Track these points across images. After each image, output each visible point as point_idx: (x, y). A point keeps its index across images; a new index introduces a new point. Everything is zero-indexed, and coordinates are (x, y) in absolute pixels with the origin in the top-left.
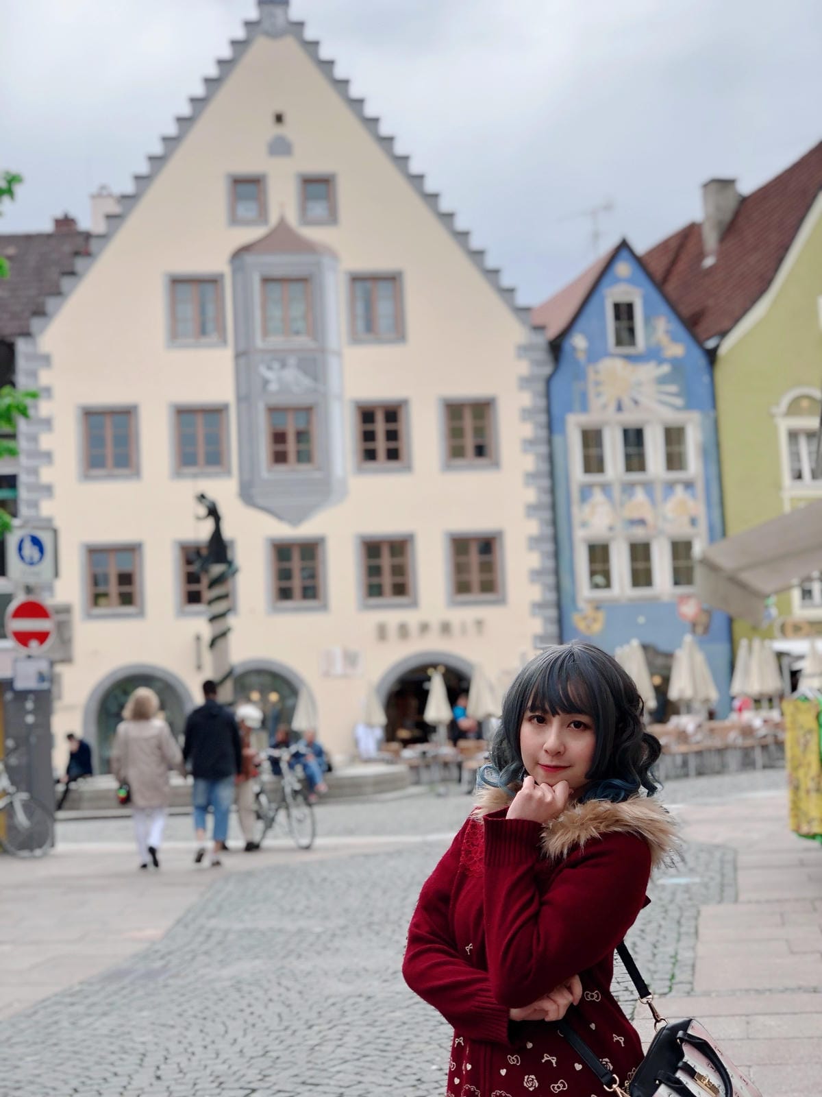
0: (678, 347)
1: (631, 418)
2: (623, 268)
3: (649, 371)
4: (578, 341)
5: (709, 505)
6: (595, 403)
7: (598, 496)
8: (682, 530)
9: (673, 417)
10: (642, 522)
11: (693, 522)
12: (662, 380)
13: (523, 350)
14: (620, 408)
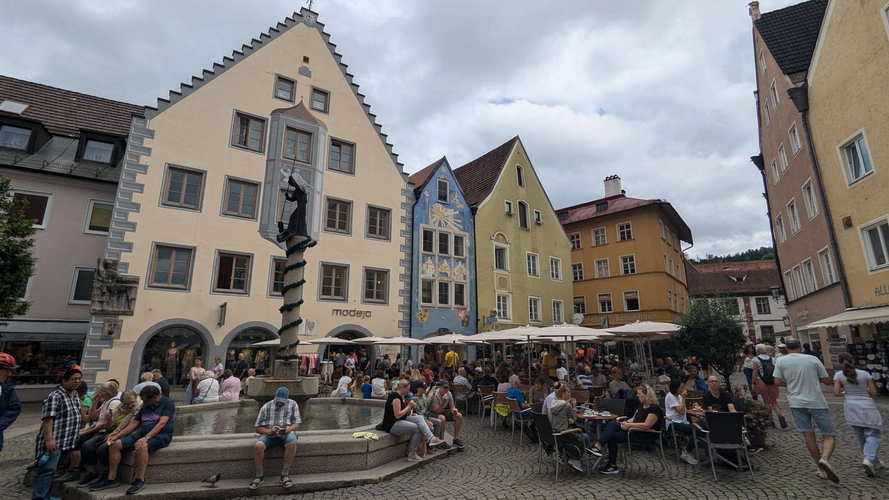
0: (462, 205)
1: (444, 229)
2: (443, 169)
3: (451, 212)
4: (426, 193)
5: (471, 272)
6: (431, 221)
7: (429, 261)
8: (461, 280)
9: (459, 232)
10: (446, 274)
11: (465, 276)
12: (455, 217)
13: (404, 192)
14: (440, 225)
